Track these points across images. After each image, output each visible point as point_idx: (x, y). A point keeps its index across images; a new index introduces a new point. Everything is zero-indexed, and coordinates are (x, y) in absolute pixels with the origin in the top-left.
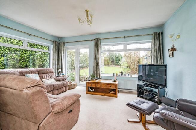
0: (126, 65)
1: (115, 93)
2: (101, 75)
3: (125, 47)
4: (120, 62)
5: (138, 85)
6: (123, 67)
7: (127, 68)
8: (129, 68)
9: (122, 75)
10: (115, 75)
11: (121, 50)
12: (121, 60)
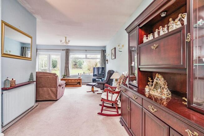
0: (87, 68)
1: (80, 85)
2: (70, 75)
3: (86, 56)
4: (82, 66)
5: (93, 79)
6: (85, 69)
7: (87, 70)
8: (89, 70)
9: (84, 74)
10: (80, 74)
11: (83, 58)
12: (82, 63)
